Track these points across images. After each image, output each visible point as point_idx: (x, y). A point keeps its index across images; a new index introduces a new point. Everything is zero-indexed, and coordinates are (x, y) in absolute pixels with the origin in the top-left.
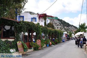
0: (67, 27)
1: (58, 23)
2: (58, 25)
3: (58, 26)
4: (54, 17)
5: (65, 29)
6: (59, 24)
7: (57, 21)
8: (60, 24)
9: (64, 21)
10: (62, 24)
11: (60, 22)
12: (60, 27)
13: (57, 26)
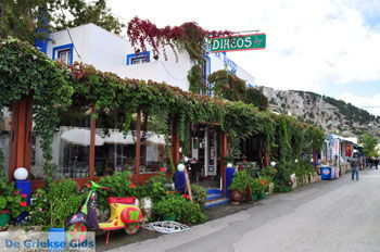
0: (361, 124)
1: (330, 113)
2: (330, 118)
3: (330, 122)
4: (243, 37)
5: (354, 129)
6: (334, 116)
7: (328, 105)
8: (335, 113)
9: (350, 104)
10: (344, 114)
11: (337, 110)
12: (337, 123)
13: (327, 121)
